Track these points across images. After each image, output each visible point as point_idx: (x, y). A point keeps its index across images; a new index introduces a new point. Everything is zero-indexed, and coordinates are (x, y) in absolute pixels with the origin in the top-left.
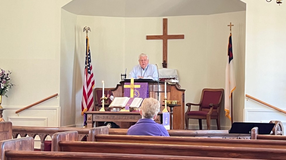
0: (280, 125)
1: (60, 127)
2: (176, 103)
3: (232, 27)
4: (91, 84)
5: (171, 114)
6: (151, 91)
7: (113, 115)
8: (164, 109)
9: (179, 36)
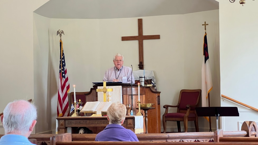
0: (253, 125)
1: (34, 134)
2: (151, 106)
3: (206, 26)
4: (65, 88)
5: (146, 117)
6: (125, 94)
7: (85, 121)
8: (137, 113)
9: (155, 36)
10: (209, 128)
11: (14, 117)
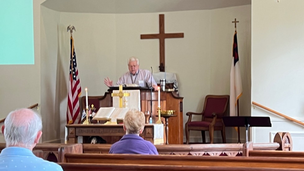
0: (287, 137)
3: (237, 23)
5: (166, 125)
6: (143, 99)
7: (99, 129)
8: (157, 121)
9: (178, 34)
10: (238, 139)
11: (18, 129)
